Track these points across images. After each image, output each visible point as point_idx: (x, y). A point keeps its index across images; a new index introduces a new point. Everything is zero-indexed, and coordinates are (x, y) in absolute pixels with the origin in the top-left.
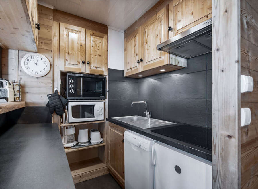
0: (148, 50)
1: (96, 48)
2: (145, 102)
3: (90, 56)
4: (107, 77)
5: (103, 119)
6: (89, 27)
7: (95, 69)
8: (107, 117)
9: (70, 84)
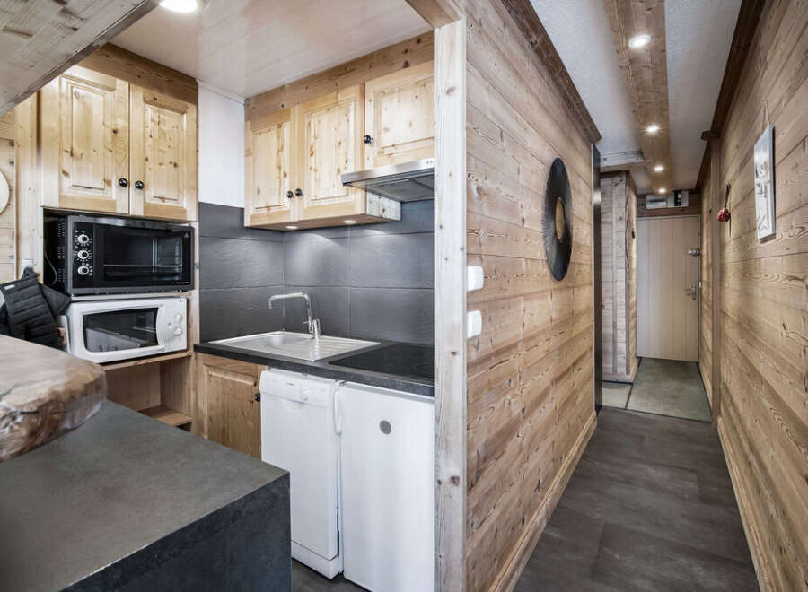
0: (316, 170)
1: (162, 141)
2: (306, 296)
3: (144, 165)
4: (196, 226)
5: (185, 347)
6: (139, 77)
7: (160, 202)
8: (196, 340)
9: (79, 250)
